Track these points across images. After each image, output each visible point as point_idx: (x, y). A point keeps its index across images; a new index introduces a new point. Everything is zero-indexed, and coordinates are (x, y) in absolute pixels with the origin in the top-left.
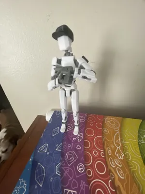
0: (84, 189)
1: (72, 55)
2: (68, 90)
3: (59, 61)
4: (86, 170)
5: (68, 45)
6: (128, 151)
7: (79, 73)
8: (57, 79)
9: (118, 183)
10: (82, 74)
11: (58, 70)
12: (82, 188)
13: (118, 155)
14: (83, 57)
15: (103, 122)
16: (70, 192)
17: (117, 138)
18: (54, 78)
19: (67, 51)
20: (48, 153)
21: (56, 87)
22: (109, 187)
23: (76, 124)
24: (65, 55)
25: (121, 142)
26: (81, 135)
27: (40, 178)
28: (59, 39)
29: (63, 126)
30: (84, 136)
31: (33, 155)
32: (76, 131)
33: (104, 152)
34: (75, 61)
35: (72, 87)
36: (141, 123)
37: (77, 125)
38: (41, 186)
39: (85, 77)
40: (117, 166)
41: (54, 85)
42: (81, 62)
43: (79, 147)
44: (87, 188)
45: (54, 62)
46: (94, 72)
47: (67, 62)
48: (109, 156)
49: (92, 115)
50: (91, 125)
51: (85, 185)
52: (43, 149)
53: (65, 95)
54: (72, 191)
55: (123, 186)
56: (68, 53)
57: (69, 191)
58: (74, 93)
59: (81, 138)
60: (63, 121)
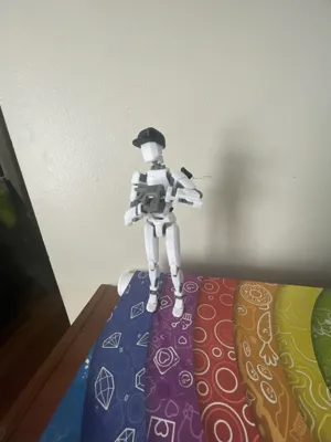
0: (190, 419)
1: (164, 167)
2: (159, 225)
3: (143, 178)
4: (196, 382)
5: (157, 154)
6: (287, 351)
7: (174, 194)
8: (139, 206)
9: (261, 411)
10: (178, 195)
11: (142, 190)
12: (186, 417)
13: (265, 357)
14: (183, 170)
15: (236, 293)
16: (163, 423)
17: (264, 325)
18: (134, 204)
19: (155, 162)
20: (121, 350)
21: (137, 219)
22: (242, 418)
23: (177, 293)
24: (153, 168)
25: (274, 333)
26: (189, 317)
27: (105, 393)
28: (142, 146)
29: (152, 299)
30: (195, 319)
31: (92, 351)
32: (178, 309)
33: (236, 349)
34: (169, 176)
35: (166, 220)
36: (321, 295)
37: (180, 295)
38: (106, 408)
39: (183, 201)
40: (262, 378)
41: (134, 215)
42: (178, 177)
43: (182, 340)
44: (196, 417)
45: (136, 179)
46: (199, 192)
47: (156, 178)
48: (245, 359)
49: (212, 280)
50: (211, 298)
51: (193, 411)
52: (112, 342)
53: (155, 235)
54: (166, 421)
55: (273, 418)
56: (157, 165)
57: (161, 420)
58: (170, 231)
59: (188, 322)
60: (153, 288)
